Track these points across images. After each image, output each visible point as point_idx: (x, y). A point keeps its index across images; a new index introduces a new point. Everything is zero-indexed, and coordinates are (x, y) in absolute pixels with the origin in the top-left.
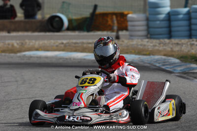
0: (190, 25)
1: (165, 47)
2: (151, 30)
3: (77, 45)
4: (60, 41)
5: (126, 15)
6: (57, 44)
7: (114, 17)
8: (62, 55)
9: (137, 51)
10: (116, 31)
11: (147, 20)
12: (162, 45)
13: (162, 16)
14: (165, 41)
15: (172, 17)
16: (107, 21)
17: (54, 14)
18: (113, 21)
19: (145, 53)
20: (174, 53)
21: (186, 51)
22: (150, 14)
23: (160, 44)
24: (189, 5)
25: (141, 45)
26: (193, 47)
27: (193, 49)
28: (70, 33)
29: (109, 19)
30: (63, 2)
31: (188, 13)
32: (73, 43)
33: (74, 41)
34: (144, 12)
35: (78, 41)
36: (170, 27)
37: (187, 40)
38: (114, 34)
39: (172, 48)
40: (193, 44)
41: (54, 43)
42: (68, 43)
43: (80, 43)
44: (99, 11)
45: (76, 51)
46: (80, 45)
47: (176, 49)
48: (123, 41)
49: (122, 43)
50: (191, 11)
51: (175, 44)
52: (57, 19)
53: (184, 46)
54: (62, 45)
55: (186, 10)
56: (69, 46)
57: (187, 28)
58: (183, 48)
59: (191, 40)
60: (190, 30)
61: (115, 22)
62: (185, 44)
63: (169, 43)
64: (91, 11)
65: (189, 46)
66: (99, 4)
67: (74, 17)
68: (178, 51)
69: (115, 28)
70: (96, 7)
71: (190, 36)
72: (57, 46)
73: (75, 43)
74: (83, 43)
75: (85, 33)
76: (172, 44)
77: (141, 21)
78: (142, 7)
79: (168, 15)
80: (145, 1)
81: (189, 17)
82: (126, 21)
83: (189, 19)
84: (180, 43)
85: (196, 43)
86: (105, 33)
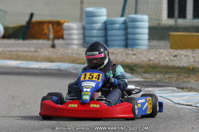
0: (126, 34)
2: (87, 39)
3: (11, 53)
5: (62, 24)
7: (51, 26)
9: (71, 60)
10: (51, 40)
11: (84, 28)
13: (99, 26)
15: (109, 26)
16: (43, 29)
18: (49, 30)
19: (80, 62)
21: (121, 60)
22: (87, 23)
24: (125, 14)
25: (76, 54)
26: (129, 56)
27: (128, 58)
29: (45, 28)
31: (125, 23)
32: (7, 51)
33: (9, 49)
34: (81, 20)
35: (13, 49)
36: (106, 36)
37: (122, 49)
38: (50, 42)
40: (129, 54)
42: (3, 51)
43: (15, 51)
44: (35, 19)
45: (10, 58)
46: (15, 53)
48: (58, 50)
50: (127, 21)
53: (119, 55)
55: (122, 19)
56: (4, 54)
57: (123, 38)
58: (118, 57)
59: (126, 49)
60: (127, 39)
61: (52, 30)
62: (120, 53)
64: (27, 18)
65: (125, 55)
66: (35, 12)
67: (10, 26)
69: (51, 36)
70: (32, 15)
71: (126, 46)
73: (10, 51)
74: (18, 51)
77: (77, 29)
78: (79, 16)
79: (104, 25)
80: (82, 9)
81: (126, 26)
82: (62, 29)
83: (126, 29)
84: (115, 52)
85: (131, 53)
86: (41, 41)
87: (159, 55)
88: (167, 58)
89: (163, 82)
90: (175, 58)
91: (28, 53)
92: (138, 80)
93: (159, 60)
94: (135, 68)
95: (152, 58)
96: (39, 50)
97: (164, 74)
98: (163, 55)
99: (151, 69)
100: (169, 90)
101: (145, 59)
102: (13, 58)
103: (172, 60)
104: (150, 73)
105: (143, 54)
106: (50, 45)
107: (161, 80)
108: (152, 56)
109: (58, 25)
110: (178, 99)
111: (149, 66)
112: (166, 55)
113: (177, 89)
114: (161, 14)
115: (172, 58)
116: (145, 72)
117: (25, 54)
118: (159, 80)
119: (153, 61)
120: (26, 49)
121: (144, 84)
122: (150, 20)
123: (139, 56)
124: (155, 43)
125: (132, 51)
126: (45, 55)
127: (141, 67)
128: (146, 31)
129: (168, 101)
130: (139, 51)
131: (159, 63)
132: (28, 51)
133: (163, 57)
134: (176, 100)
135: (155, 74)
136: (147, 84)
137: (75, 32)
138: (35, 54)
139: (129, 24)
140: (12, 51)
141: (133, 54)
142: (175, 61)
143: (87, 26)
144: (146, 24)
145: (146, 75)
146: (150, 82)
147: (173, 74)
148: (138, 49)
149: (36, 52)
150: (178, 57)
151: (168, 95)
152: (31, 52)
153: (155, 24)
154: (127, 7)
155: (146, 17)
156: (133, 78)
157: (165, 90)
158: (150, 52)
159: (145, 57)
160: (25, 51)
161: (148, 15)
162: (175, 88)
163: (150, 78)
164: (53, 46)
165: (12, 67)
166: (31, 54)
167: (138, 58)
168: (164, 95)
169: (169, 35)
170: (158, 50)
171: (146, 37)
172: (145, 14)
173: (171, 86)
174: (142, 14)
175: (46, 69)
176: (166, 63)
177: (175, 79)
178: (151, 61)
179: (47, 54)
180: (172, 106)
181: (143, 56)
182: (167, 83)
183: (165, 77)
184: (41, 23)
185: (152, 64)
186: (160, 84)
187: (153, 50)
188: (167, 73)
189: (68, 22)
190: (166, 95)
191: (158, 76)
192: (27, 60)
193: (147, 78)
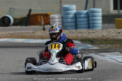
0: (88, 20)
1: (72, 35)
2: (64, 24)
3: (19, 34)
4: (8, 32)
5: (49, 15)
6: (6, 34)
7: (42, 17)
8: (9, 41)
10: (43, 25)
11: (62, 18)
12: (71, 33)
13: (71, 16)
14: (73, 31)
15: (77, 16)
16: (38, 19)
17: (5, 16)
18: (41, 19)
20: (78, 38)
21: (86, 36)
22: (64, 14)
23: (69, 33)
24: (88, 8)
26: (90, 34)
27: (90, 35)
28: (15, 27)
30: (10, 8)
31: (87, 13)
32: (16, 33)
33: (17, 32)
34: (60, 13)
35: (19, 32)
36: (76, 22)
37: (86, 30)
38: (42, 27)
39: (77, 35)
40: (90, 32)
41: (5, 34)
42: (13, 33)
43: (21, 33)
44: (32, 13)
45: (18, 38)
46: (21, 34)
47: (80, 35)
49: (47, 32)
50: (89, 12)
51: (79, 32)
52: (6, 18)
53: (84, 33)
54: (10, 35)
55: (86, 11)
56: (14, 35)
57: (87, 23)
58: (84, 35)
59: (89, 30)
60: (89, 24)
61: (43, 19)
62: (85, 32)
63: (75, 32)
64: (27, 13)
65: (88, 34)
66: (32, 9)
67: (17, 17)
68: (81, 36)
69: (43, 23)
70: (30, 10)
71: (89, 27)
72: (6, 35)
73: (18, 33)
74: (23, 33)
75: (24, 27)
76: (77, 33)
77: (58, 19)
78: (59, 10)
79: (75, 15)
80: (61, 6)
81: (88, 16)
82: (49, 19)
83: (88, 17)
84: (82, 32)
85: (92, 32)
86: (36, 26)
87: (109, 32)
88: (114, 34)
89: (111, 49)
90: (119, 34)
91: (28, 34)
92: (96, 48)
93: (109, 36)
94: (94, 41)
95: (105, 35)
96: (35, 32)
97: (112, 44)
98: (111, 32)
99: (104, 41)
100: (115, 54)
101: (100, 36)
102: (19, 37)
103: (117, 35)
104: (104, 44)
105: (99, 32)
106: (42, 29)
107: (110, 48)
108: (105, 33)
109: (46, 16)
110: (121, 59)
111: (103, 39)
112: (113, 32)
113: (120, 53)
114: (109, 7)
115: (117, 34)
116: (101, 44)
117: (27, 34)
118: (109, 48)
119: (105, 36)
120: (27, 32)
121: (100, 51)
122: (103, 11)
123: (96, 34)
124: (106, 25)
125: (92, 30)
126: (39, 35)
127: (98, 40)
128: (101, 18)
129: (115, 61)
130: (97, 30)
131: (108, 38)
132: (29, 33)
133: (111, 34)
134: (120, 60)
135: (107, 44)
136: (102, 51)
137: (57, 20)
138: (33, 35)
139: (90, 14)
140: (19, 33)
141: (93, 33)
142: (118, 36)
143: (64, 16)
144: (101, 14)
145: (101, 45)
146: (104, 49)
147: (118, 44)
148: (96, 29)
149: (33, 33)
150: (121, 33)
151: (115, 57)
152: (30, 33)
153: (106, 13)
154: (88, 4)
155: (100, 10)
156: (93, 47)
157: (113, 54)
158: (103, 31)
159: (100, 34)
160: (27, 33)
161: (102, 8)
162: (119, 53)
163: (104, 47)
164: (44, 29)
165: (19, 43)
166: (30, 35)
167: (96, 35)
168: (112, 57)
169: (115, 20)
170: (108, 30)
171: (101, 22)
172: (100, 8)
173: (116, 52)
174: (98, 8)
175: (40, 43)
176: (113, 38)
177: (119, 47)
178: (104, 36)
179: (40, 34)
180: (117, 64)
181: (99, 34)
182: (114, 50)
183: (113, 46)
184: (36, 15)
185: (105, 38)
186: (109, 50)
187: (105, 30)
188: (114, 44)
189: (53, 14)
190: (113, 57)
191: (109, 46)
192: (28, 38)
193: (102, 47)
